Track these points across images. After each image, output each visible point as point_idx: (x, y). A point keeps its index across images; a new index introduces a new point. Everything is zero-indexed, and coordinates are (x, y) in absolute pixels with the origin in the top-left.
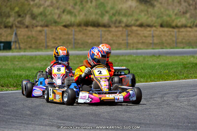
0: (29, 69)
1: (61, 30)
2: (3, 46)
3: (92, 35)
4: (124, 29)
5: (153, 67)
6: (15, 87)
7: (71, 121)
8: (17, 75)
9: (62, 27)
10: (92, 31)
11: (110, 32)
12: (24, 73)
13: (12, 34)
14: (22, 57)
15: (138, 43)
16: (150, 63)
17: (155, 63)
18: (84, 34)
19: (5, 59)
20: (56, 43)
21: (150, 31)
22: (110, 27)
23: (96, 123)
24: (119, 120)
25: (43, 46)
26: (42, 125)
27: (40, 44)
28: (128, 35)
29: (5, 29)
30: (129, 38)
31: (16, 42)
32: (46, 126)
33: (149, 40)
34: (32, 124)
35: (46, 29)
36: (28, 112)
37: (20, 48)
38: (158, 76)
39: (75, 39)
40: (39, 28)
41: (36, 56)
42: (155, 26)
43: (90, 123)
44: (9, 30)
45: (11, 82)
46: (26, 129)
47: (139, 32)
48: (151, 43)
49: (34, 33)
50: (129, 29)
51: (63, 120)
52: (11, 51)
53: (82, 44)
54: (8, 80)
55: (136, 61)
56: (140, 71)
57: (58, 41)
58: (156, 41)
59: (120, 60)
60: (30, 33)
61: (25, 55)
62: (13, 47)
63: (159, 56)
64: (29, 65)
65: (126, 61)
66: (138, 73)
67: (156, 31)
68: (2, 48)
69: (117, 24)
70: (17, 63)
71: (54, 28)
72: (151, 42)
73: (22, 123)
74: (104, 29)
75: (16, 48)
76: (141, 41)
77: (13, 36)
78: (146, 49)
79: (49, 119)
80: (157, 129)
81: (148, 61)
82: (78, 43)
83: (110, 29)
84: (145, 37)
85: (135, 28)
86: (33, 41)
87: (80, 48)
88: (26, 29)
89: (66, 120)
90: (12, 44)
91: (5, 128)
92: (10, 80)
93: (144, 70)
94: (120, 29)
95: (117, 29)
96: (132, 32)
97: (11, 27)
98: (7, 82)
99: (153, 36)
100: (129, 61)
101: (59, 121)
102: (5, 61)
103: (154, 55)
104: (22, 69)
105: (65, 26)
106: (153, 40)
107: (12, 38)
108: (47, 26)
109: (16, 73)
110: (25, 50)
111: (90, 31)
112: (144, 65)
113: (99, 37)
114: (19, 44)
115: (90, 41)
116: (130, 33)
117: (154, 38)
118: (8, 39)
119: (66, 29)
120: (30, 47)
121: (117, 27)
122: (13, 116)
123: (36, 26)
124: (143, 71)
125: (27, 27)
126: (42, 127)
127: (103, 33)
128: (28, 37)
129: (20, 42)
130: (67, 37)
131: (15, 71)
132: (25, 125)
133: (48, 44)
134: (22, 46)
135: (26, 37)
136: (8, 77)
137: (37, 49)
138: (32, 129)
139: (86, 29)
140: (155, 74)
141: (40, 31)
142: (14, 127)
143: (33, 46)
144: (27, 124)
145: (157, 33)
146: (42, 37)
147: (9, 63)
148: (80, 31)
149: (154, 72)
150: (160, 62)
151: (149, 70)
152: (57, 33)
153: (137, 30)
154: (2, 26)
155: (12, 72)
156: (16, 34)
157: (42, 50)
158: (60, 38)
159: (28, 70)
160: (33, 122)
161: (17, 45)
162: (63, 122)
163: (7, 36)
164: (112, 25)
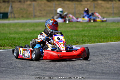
1: (45, 4)
2: (2, 16)
3: (68, 7)
4: (92, 3)
5: (113, 31)
6: (10, 46)
7: (51, 72)
8: (12, 38)
9: (46, 2)
10: (68, 4)
11: (82, 5)
12: (17, 36)
13: (9, 7)
14: (16, 24)
15: (102, 13)
16: (111, 28)
17: (114, 28)
19: (4, 25)
20: (42, 13)
21: (111, 4)
22: (81, 1)
23: (69, 73)
24: (87, 71)
25: (32, 16)
26: (29, 75)
27: (29, 14)
28: (95, 7)
29: (3, 4)
30: (95, 9)
31: (11, 13)
32: (32, 75)
33: (111, 11)
34: (22, 74)
35: (34, 3)
36: (20, 65)
37: (15, 17)
38: (116, 38)
40: (29, 3)
41: (26, 23)
42: (115, 1)
43: (66, 73)
44: (6, 4)
45: (7, 43)
46: (17, 78)
47: (103, 5)
49: (25, 6)
50: (96, 2)
54: (5, 41)
55: (100, 26)
56: (103, 34)
57: (43, 12)
58: (115, 12)
59: (89, 26)
60: (22, 6)
61: (18, 23)
62: (9, 16)
63: (118, 22)
64: (21, 30)
65: (93, 26)
66: (102, 36)
67: (115, 4)
68: (1, 17)
70: (12, 28)
71: (40, 2)
72: (112, 12)
73: (14, 73)
74: (77, 3)
75: (12, 17)
76: (104, 12)
78: (108, 17)
79: (35, 70)
81: (109, 26)
83: (82, 3)
84: (108, 8)
86: (25, 12)
89: (47, 71)
90: (9, 14)
91: (2, 77)
92: (7, 41)
93: (106, 33)
94: (89, 2)
95: (86, 3)
96: (98, 4)
97: (8, 2)
98: (4, 42)
99: (113, 8)
100: (95, 26)
101: (42, 72)
102: (3, 27)
103: (114, 22)
104: (16, 33)
105: (48, 1)
107: (9, 10)
108: (34, 1)
109: (11, 36)
110: (19, 18)
111: (66, 4)
112: (106, 29)
113: (73, 9)
114: (14, 14)
116: (96, 5)
117: (115, 9)
118: (6, 11)
119: (49, 3)
120: (23, 17)
121: (86, 1)
122: (8, 68)
123: (27, 1)
125: (20, 2)
126: (29, 76)
127: (76, 5)
128: (21, 9)
130: (49, 9)
132: (17, 75)
133: (36, 14)
134: (16, 15)
135: (19, 9)
136: (5, 39)
137: (27, 18)
138: (21, 78)
139: (63, 3)
140: (114, 36)
141: (30, 5)
142: (9, 76)
143: (25, 16)
144: (18, 74)
145: (116, 5)
146: (31, 9)
147: (6, 29)
148: (59, 5)
149: (114, 35)
150: (118, 27)
151: (110, 34)
152: (43, 6)
153: (101, 3)
154: (1, 1)
155: (9, 35)
156: (12, 7)
157: (31, 19)
158: (45, 10)
159: (20, 34)
160: (23, 73)
162: (45, 72)
163: (5, 9)
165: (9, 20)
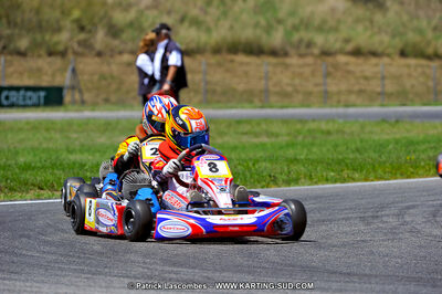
0: (102, 150)
2: (45, 97)
3: (246, 73)
4: (319, 61)
5: (381, 147)
7: (195, 268)
8: (74, 163)
10: (248, 64)
11: (287, 66)
12: (90, 158)
13: (65, 70)
14: (87, 122)
15: (350, 92)
16: (376, 138)
17: (385, 137)
18: (227, 71)
19: (49, 126)
21: (376, 65)
22: (286, 54)
25: (134, 98)
27: (128, 92)
28: (327, 75)
29: (50, 59)
30: (329, 80)
31: (73, 88)
33: (375, 86)
34: (106, 274)
36: (96, 248)
37: (83, 102)
38: (393, 168)
39: (207, 83)
40: (126, 58)
41: (118, 120)
42: (388, 55)
43: (239, 271)
44: (58, 61)
45: (60, 179)
46: (90, 286)
47: (351, 68)
48: (379, 94)
50: (330, 59)
51: (174, 265)
52: (62, 108)
53: (224, 93)
54: (52, 174)
55: (343, 132)
56: (351, 156)
58: (389, 89)
59: (309, 131)
60: (105, 68)
61: (94, 118)
62: (67, 98)
63: (397, 121)
64: (102, 140)
65: (323, 132)
66: (348, 161)
67: (390, 65)
68: (42, 101)
69: (303, 50)
70: (75, 136)
72: (379, 89)
73: (82, 271)
74: (272, 60)
75: (74, 102)
76: (356, 88)
77: (68, 74)
78: (366, 106)
79: (144, 263)
80: (387, 287)
81: (371, 133)
82: (214, 92)
83: (288, 60)
84: (366, 78)
85: (342, 59)
86: (114, 86)
87: (219, 102)
88: (97, 60)
89: (182, 266)
90: (65, 92)
91: (43, 282)
92: (59, 173)
93: (360, 154)
94: (310, 60)
95: (301, 61)
96: (336, 66)
97: (63, 54)
98: (50, 178)
99: (383, 78)
100: (329, 133)
101: (167, 268)
102: (47, 130)
103: (384, 119)
104: (84, 149)
105: (186, 53)
106: (384, 86)
107: (64, 80)
109: (72, 157)
110: (94, 105)
111: (242, 64)
112: (361, 141)
113: (260, 79)
114: (80, 92)
115: (241, 87)
116: (330, 69)
117: (387, 82)
118: (57, 82)
120: (107, 101)
121: (301, 56)
122: (61, 255)
123: (121, 53)
124: (358, 156)
125: (99, 54)
127: (270, 69)
128: (103, 77)
129: (83, 88)
130: (189, 76)
131: (70, 152)
132: (89, 276)
134: (87, 96)
135: (96, 77)
136: (53, 166)
137: (122, 103)
138: (104, 284)
139: (232, 61)
140: (385, 163)
141: (130, 64)
142: (65, 280)
143: (113, 98)
144: (93, 274)
145: (393, 70)
147: (58, 136)
148: (219, 65)
149: (384, 158)
150: (398, 136)
151: (375, 156)
153: (347, 64)
154: (43, 52)
155: (64, 155)
156: (74, 71)
157: (131, 107)
159: (99, 151)
160: (107, 270)
161: (77, 96)
162: (175, 269)
163: (53, 75)
164: (292, 52)
165: (66, 111)
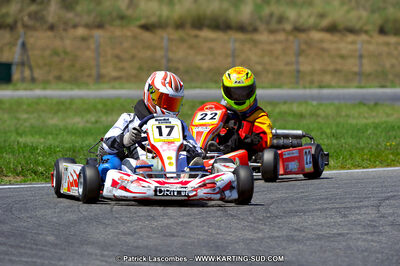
0: (55, 132)
1: (135, 37)
3: (211, 51)
4: (291, 38)
5: (360, 131)
6: (18, 175)
8: (25, 146)
9: (138, 31)
10: (213, 40)
11: (255, 43)
12: (42, 140)
13: (15, 45)
14: (37, 101)
15: (324, 72)
16: (354, 122)
17: (364, 121)
18: (191, 47)
20: (123, 69)
21: (353, 43)
22: (255, 30)
25: (89, 76)
27: (82, 69)
28: (300, 53)
30: (302, 59)
31: (23, 64)
33: (352, 65)
35: (98, 33)
36: (51, 238)
37: (33, 80)
38: (372, 155)
39: (169, 60)
40: (81, 31)
41: (72, 99)
42: (366, 32)
44: (7, 35)
45: (9, 163)
47: (326, 45)
48: (356, 74)
50: (303, 36)
52: (11, 87)
55: (318, 116)
57: (126, 65)
58: (367, 68)
59: (280, 113)
60: (58, 43)
61: (46, 97)
62: (16, 75)
63: (376, 104)
64: (54, 121)
65: (295, 115)
67: (369, 42)
69: (274, 25)
70: (25, 116)
71: (118, 32)
72: (356, 69)
74: (240, 36)
75: (23, 80)
76: (331, 67)
77: (18, 49)
78: (344, 87)
79: (102, 256)
81: (347, 116)
83: (257, 37)
84: (342, 57)
85: (316, 35)
86: (67, 63)
88: (50, 34)
90: (14, 68)
92: (8, 157)
93: (336, 139)
94: (281, 37)
95: (272, 38)
96: (309, 44)
97: (12, 27)
99: (361, 57)
100: (302, 116)
103: (362, 102)
104: (38, 131)
105: (146, 27)
106: (361, 65)
107: (14, 55)
108: (100, 26)
110: (46, 84)
111: (206, 40)
112: (337, 125)
113: (227, 56)
114: (31, 68)
115: (205, 65)
116: (304, 47)
117: (365, 61)
118: (5, 58)
119: (147, 35)
120: (59, 78)
121: (272, 32)
122: (12, 246)
123: (75, 26)
124: (334, 141)
125: (52, 28)
127: (238, 45)
128: (55, 53)
129: (33, 63)
130: (149, 53)
131: (20, 134)
133: (103, 71)
134: (37, 73)
135: (48, 53)
137: (75, 82)
139: (196, 36)
140: (363, 149)
141: (84, 39)
143: (66, 75)
145: (371, 48)
146: (89, 53)
147: (6, 116)
148: (182, 40)
149: (362, 145)
150: (377, 121)
151: (351, 141)
152: (126, 45)
153: (322, 41)
155: (13, 137)
156: (23, 45)
157: (86, 85)
158: (133, 57)
159: (51, 134)
161: (27, 73)
164: (262, 27)
